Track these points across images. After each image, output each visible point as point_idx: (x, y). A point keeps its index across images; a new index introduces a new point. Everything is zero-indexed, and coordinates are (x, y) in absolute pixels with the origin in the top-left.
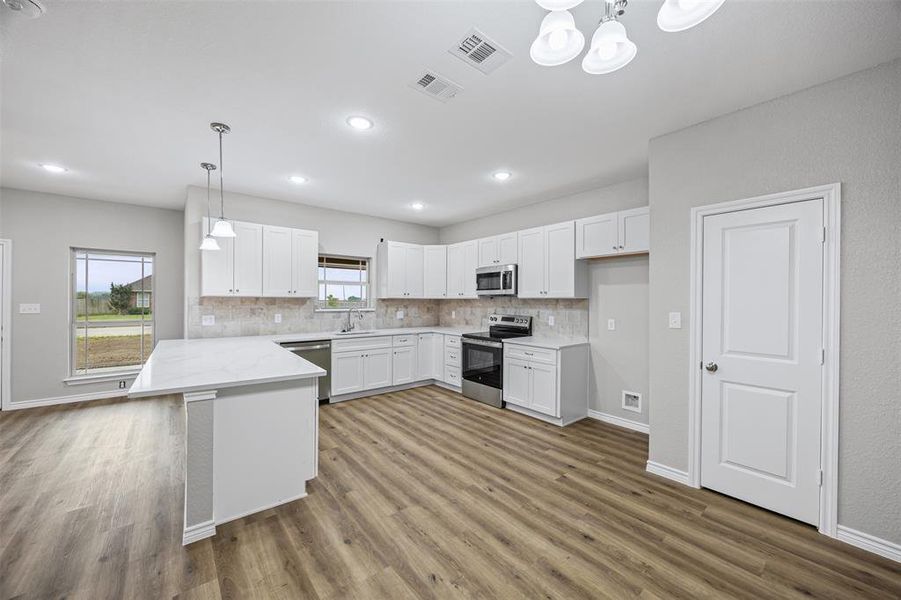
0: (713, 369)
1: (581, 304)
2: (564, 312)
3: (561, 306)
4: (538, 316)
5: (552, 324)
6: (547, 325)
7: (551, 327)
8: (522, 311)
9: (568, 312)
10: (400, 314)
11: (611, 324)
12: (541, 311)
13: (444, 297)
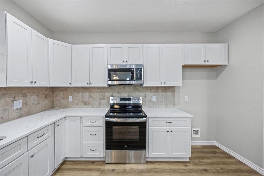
1: (171, 90)
2: (161, 94)
3: (160, 90)
4: (145, 96)
5: (155, 100)
6: (151, 101)
7: (154, 102)
8: (133, 94)
9: (164, 94)
10: (18, 104)
11: (186, 99)
12: (147, 94)
13: (69, 86)
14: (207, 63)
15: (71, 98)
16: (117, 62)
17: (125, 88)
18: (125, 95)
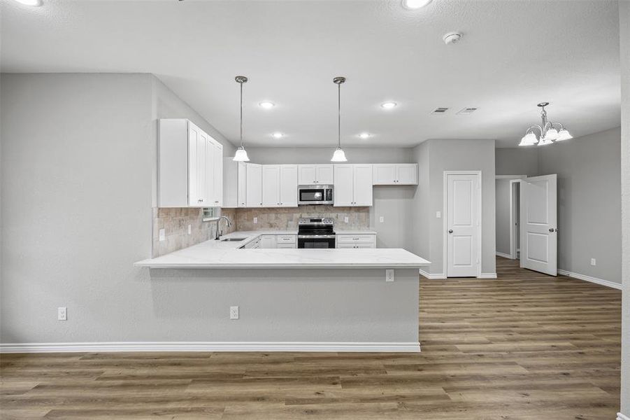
0: (451, 232)
1: (366, 209)
2: (355, 214)
3: (352, 211)
4: (337, 217)
5: (347, 222)
6: (343, 222)
7: (346, 224)
8: (324, 214)
9: (357, 214)
11: (382, 220)
12: (339, 215)
14: (397, 183)
15: (255, 220)
16: (308, 182)
17: (315, 208)
18: (315, 216)
